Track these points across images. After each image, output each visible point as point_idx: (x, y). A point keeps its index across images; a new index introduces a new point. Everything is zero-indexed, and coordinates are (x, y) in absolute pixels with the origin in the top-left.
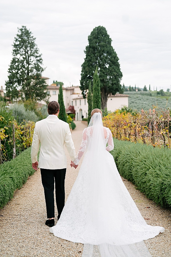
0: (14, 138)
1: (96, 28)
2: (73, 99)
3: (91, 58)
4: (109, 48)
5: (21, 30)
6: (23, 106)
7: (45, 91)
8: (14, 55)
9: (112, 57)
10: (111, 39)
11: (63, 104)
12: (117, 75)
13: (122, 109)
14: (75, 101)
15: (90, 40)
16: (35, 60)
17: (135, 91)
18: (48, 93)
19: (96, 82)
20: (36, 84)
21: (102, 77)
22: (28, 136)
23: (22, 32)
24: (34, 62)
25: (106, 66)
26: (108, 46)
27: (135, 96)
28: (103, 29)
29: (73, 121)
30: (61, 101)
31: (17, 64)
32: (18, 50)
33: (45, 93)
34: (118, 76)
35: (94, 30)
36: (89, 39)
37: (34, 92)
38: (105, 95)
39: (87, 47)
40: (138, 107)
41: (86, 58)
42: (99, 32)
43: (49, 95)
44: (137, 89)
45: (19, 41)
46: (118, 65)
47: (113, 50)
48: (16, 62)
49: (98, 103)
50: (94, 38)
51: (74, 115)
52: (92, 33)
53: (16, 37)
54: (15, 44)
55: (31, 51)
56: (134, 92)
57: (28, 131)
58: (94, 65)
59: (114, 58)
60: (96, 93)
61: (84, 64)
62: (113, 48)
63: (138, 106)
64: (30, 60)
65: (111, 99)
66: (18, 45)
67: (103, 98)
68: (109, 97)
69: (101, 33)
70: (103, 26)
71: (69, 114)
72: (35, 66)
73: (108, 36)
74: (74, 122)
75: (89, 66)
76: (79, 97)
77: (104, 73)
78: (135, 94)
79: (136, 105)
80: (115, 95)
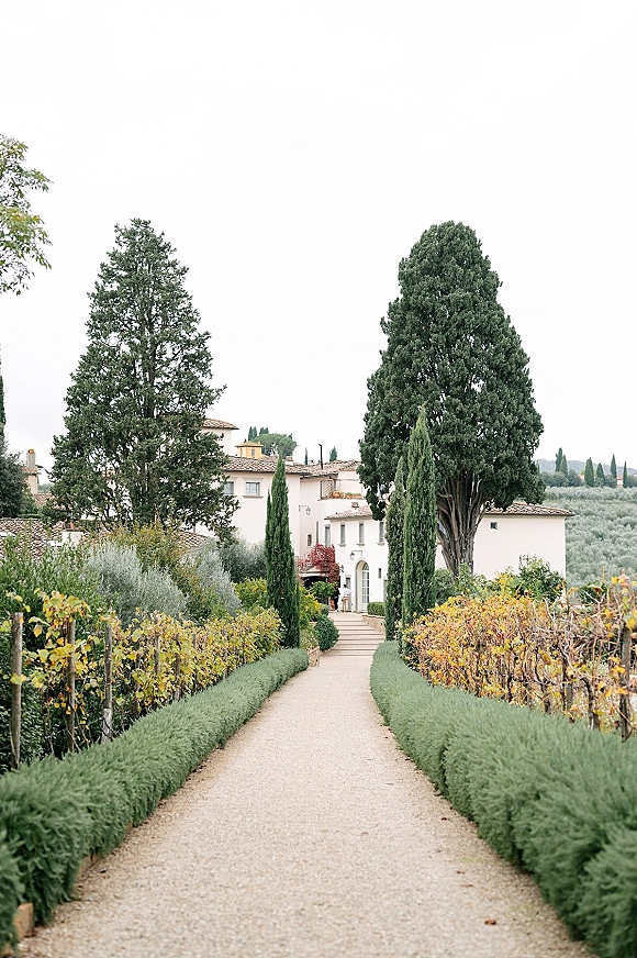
0: (108, 674)
1: (434, 228)
2: (332, 519)
3: (411, 351)
4: (486, 312)
5: (131, 235)
6: (134, 555)
7: (214, 486)
8: (96, 335)
9: (497, 351)
10: (494, 276)
11: (288, 541)
12: (517, 426)
13: (525, 575)
14: (339, 524)
15: (406, 279)
16: (180, 356)
17: (613, 485)
18: (226, 492)
19: (420, 462)
20: (180, 454)
21: (453, 433)
22: (151, 669)
23: (133, 245)
24: (173, 365)
25: (474, 386)
26: (483, 304)
27: (611, 510)
28: (462, 237)
29: (325, 612)
30: (278, 528)
31: (105, 371)
32: (112, 317)
33: (213, 494)
34: (521, 427)
35: (426, 237)
36: (401, 276)
37: (169, 486)
38: (468, 507)
39: (393, 309)
40: (620, 559)
41: (391, 351)
42: (446, 248)
43: (228, 501)
44: (620, 474)
45: (119, 279)
46: (523, 386)
47: (504, 321)
48: (101, 362)
49: (425, 549)
50: (427, 271)
51: (331, 585)
52: (415, 250)
53: (108, 261)
54: (101, 290)
55: (165, 319)
56: (607, 490)
57: (152, 652)
58: (423, 379)
59: (508, 355)
60: (416, 507)
61: (380, 374)
62: (501, 316)
63: (623, 553)
64: (161, 355)
65: (493, 526)
66: (113, 295)
67: (457, 519)
68: (483, 515)
69: (452, 252)
70: (465, 225)
71: (309, 582)
72: (179, 383)
73: (485, 264)
74: (332, 616)
75: (399, 385)
76: (355, 512)
77: (461, 415)
78: (611, 498)
79: (611, 548)
80: (510, 509)
